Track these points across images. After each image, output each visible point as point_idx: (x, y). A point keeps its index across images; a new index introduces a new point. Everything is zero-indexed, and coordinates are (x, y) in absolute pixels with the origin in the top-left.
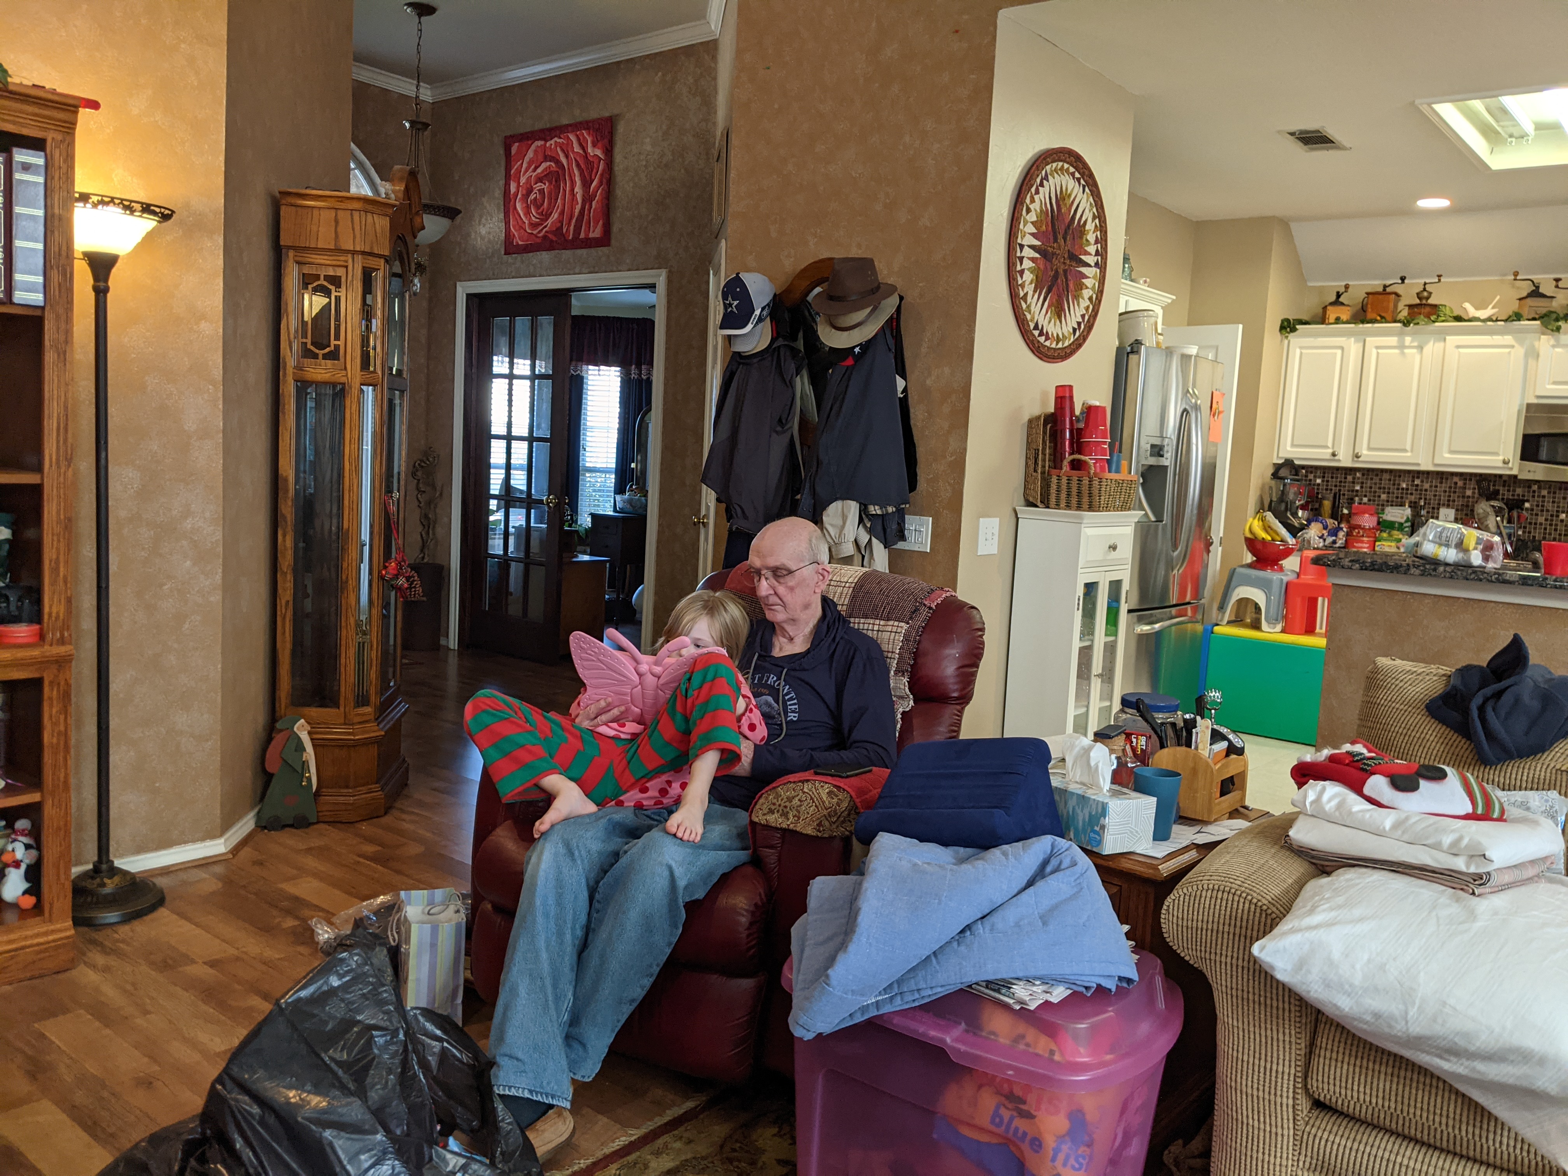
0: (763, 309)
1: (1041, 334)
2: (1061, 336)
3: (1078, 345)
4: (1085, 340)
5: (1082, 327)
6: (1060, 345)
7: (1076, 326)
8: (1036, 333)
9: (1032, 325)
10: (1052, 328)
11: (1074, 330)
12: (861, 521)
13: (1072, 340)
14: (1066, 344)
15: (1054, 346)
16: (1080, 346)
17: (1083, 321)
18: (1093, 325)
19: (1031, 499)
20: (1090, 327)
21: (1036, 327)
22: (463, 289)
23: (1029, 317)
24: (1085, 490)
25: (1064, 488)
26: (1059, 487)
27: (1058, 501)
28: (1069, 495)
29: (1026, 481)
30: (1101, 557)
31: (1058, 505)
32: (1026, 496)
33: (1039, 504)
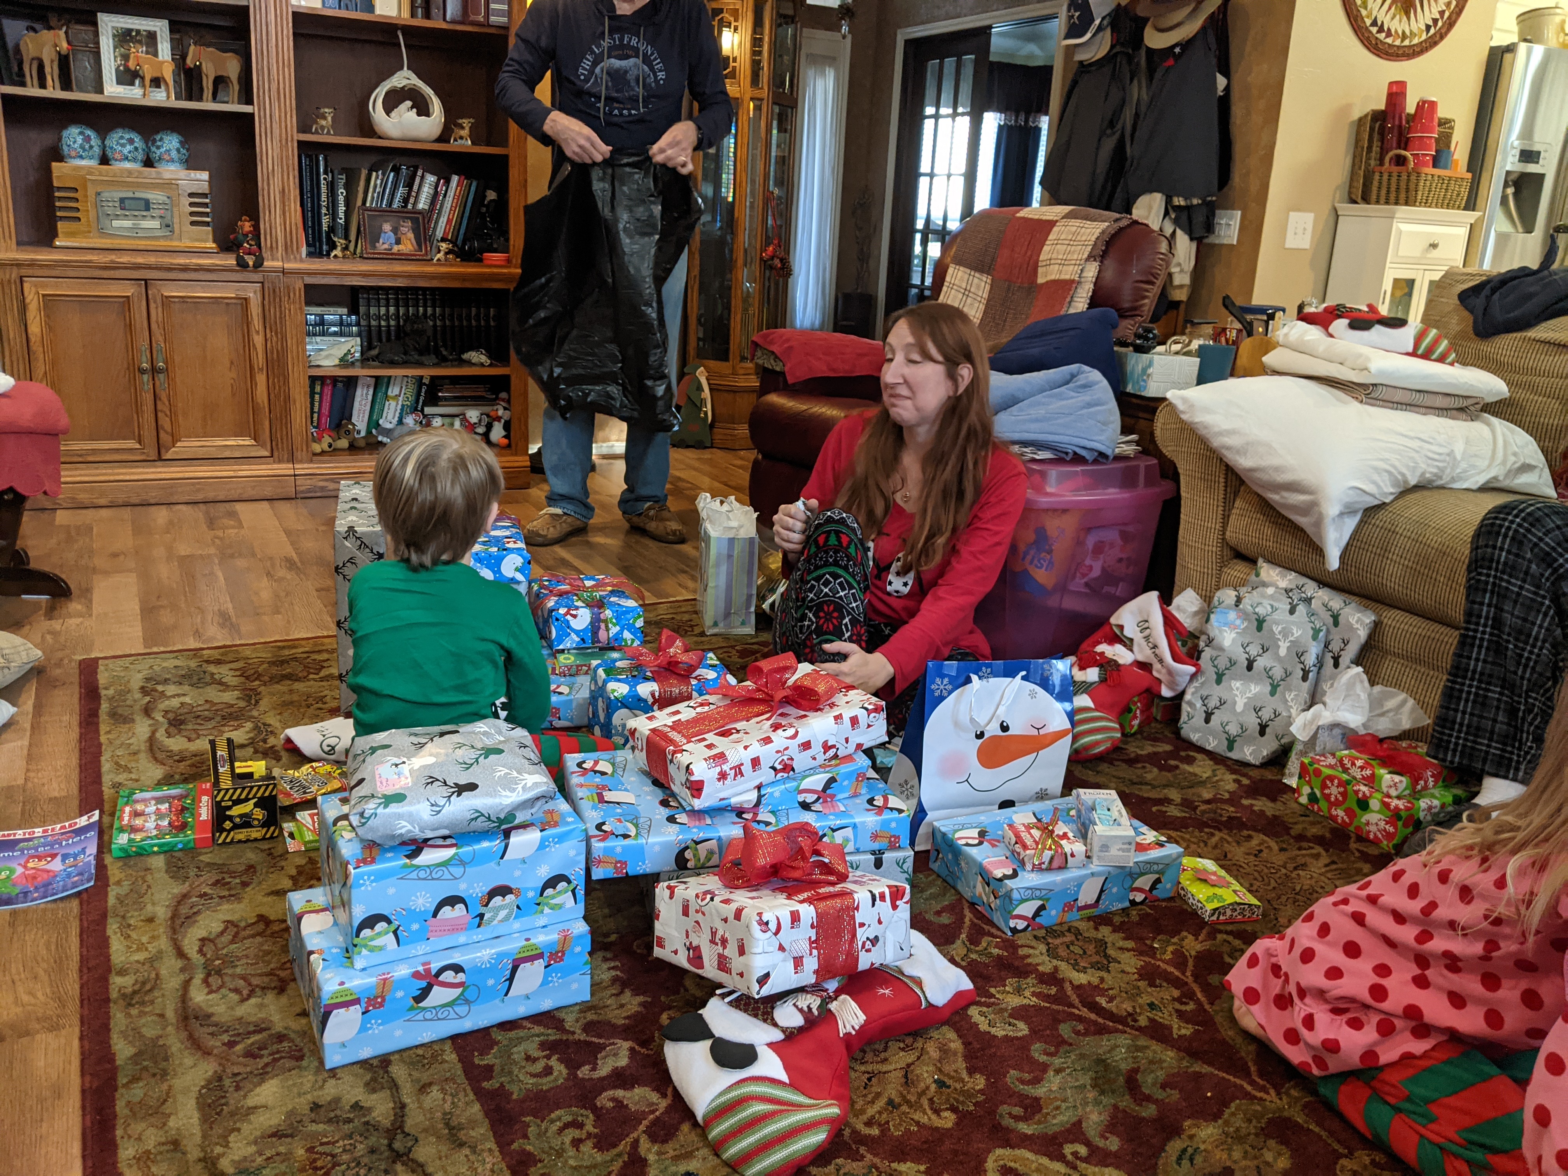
0: (1103, 19)
1: (1381, 30)
2: (1408, 33)
3: (1431, 43)
4: (1442, 38)
5: (1440, 24)
6: (1407, 43)
7: (1431, 23)
8: (1374, 30)
9: (1368, 22)
10: (1397, 24)
11: (1428, 28)
12: (1166, 213)
13: (1424, 37)
14: (1416, 41)
15: (1398, 43)
16: (1436, 44)
17: (1442, 16)
18: (1455, 22)
19: (1352, 196)
20: (1451, 24)
21: (1374, 23)
22: (902, 35)
23: (1364, 13)
24: (1403, 185)
25: (1385, 183)
26: (1380, 183)
27: (1378, 196)
28: (1388, 192)
29: (1352, 180)
30: (1418, 255)
31: (1378, 202)
32: (1350, 193)
33: (1359, 200)
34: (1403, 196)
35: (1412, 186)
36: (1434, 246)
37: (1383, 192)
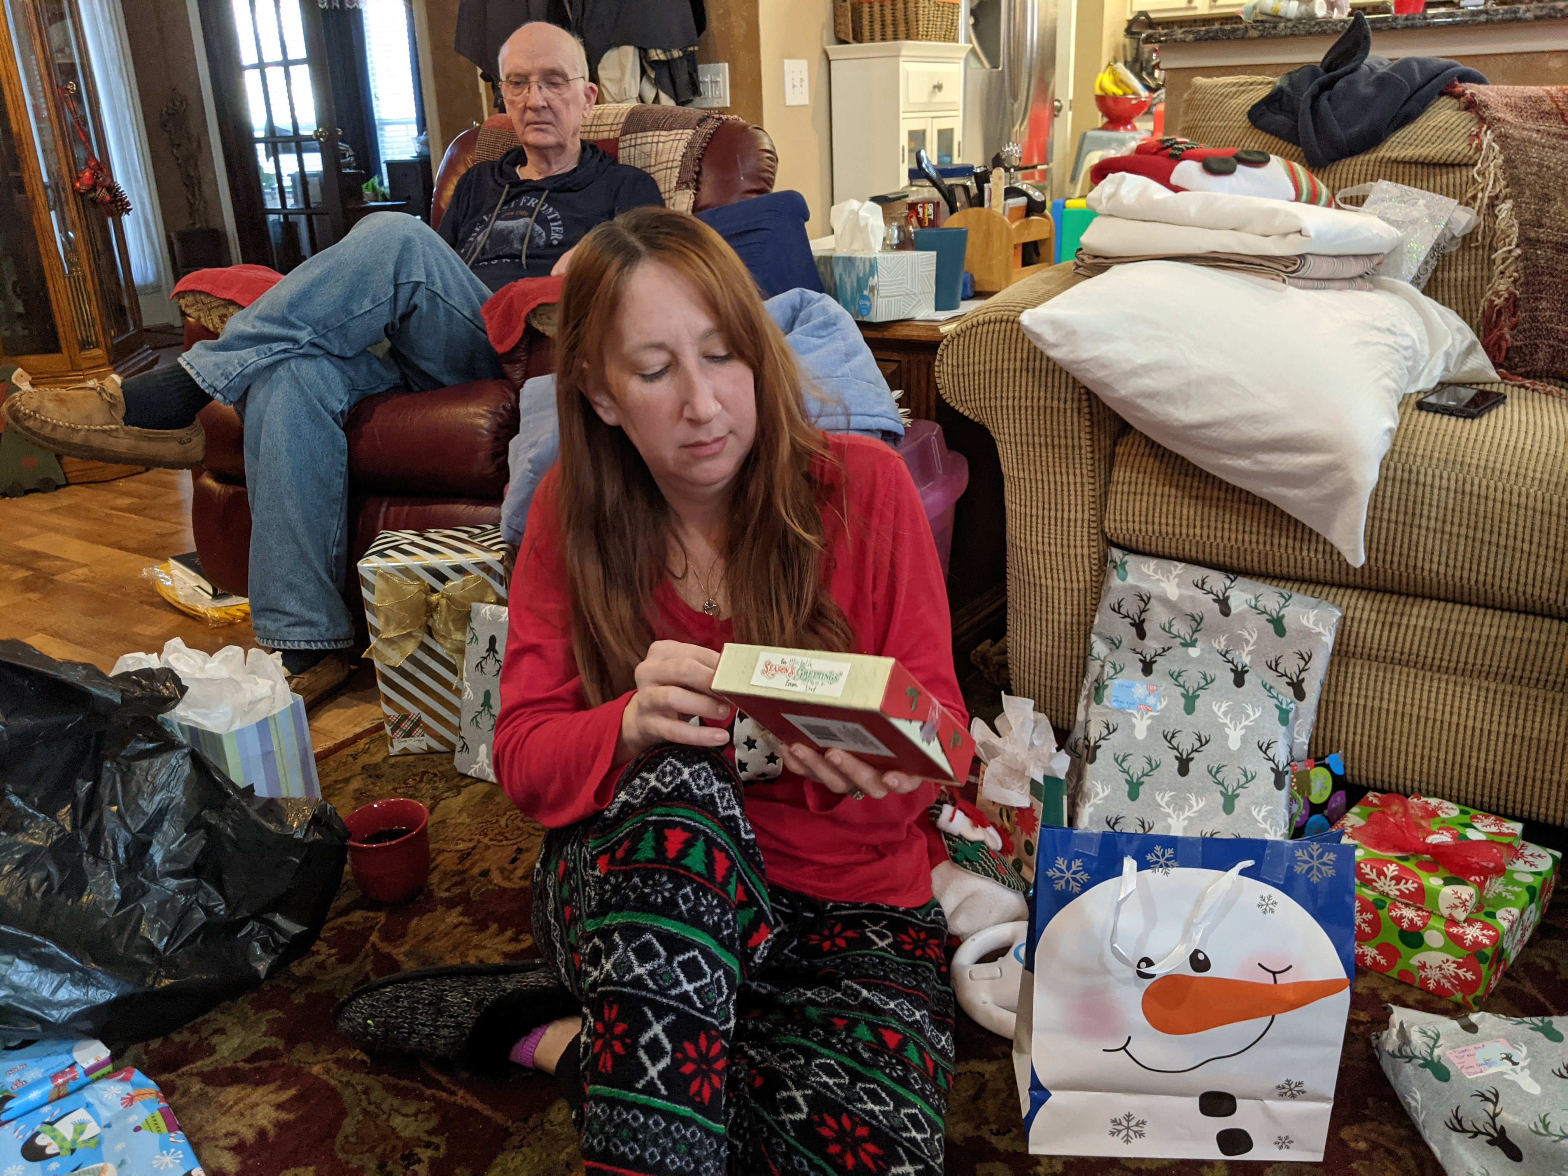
12: (643, 72)
19: (842, 36)
24: (900, 15)
25: (877, 16)
26: (871, 15)
27: (872, 32)
28: (883, 25)
29: (835, 15)
30: (924, 99)
31: (872, 40)
32: (836, 32)
33: (851, 39)
34: (902, 28)
35: (912, 17)
36: (939, 87)
37: (877, 27)
